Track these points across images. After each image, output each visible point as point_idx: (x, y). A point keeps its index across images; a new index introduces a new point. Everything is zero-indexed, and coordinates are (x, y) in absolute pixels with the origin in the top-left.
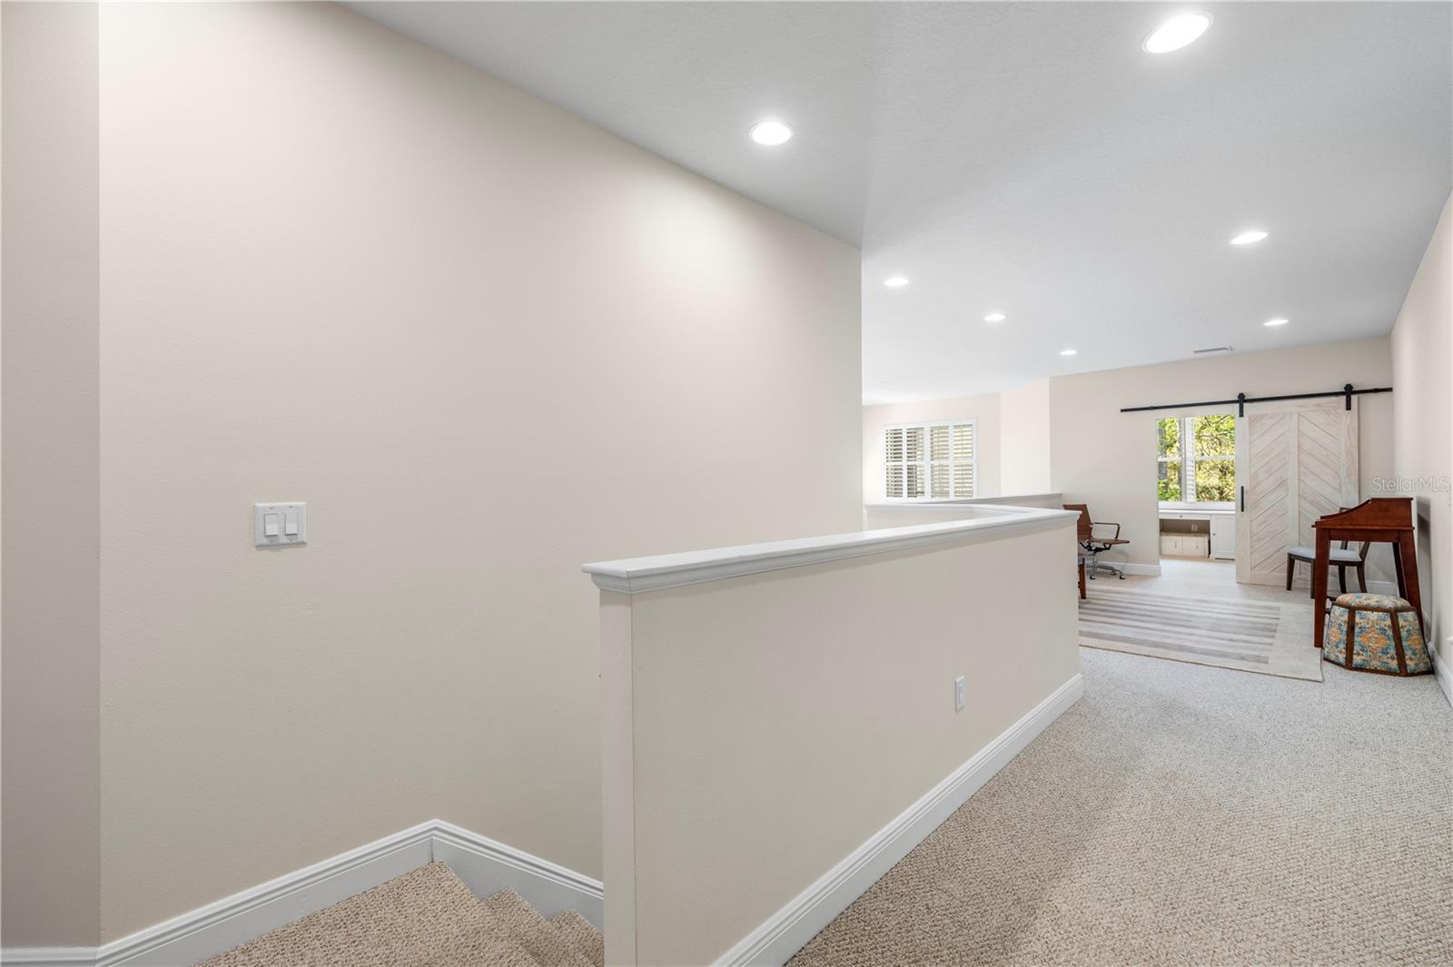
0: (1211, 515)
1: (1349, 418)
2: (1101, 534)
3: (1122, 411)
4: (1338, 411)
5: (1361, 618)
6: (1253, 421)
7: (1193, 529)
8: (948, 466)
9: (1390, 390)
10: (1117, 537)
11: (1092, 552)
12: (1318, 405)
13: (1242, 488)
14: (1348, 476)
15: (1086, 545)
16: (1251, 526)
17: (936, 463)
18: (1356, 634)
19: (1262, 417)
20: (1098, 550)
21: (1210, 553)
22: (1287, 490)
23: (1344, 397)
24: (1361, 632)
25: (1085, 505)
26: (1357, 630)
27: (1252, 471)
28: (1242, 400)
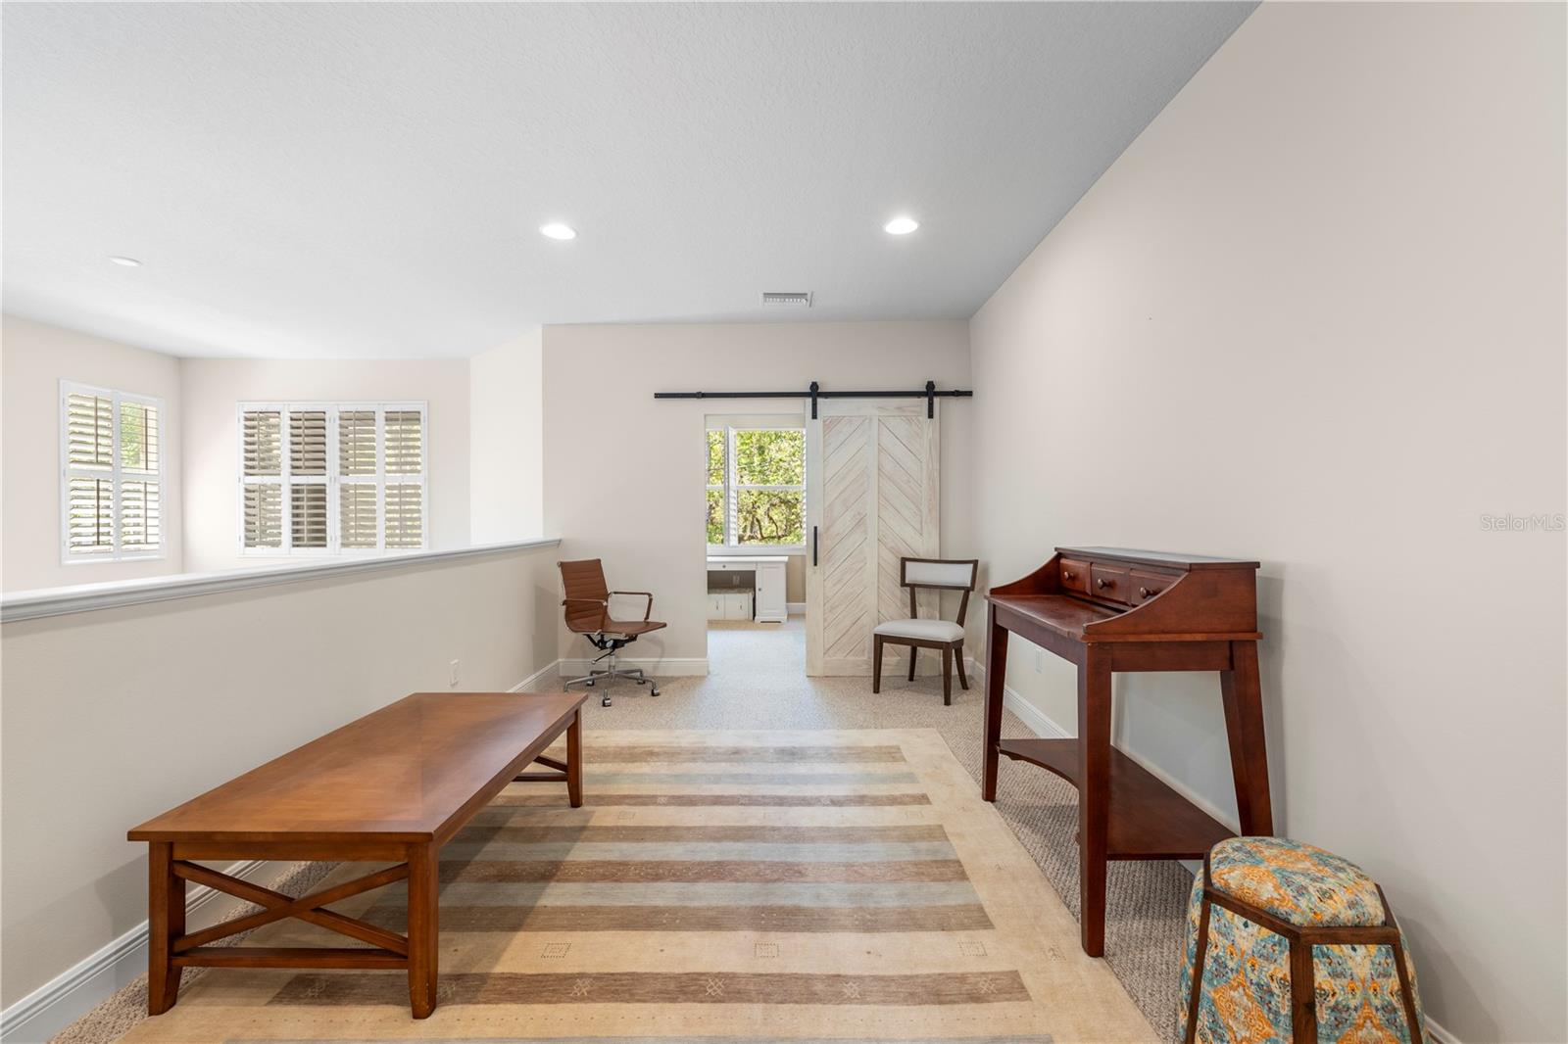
0: (757, 563)
1: (929, 428)
2: (623, 611)
3: (658, 396)
4: (920, 418)
5: (1334, 975)
6: (828, 426)
7: (734, 583)
8: (373, 487)
9: (969, 394)
10: (647, 617)
11: (608, 651)
12: (899, 408)
13: (816, 528)
14: (930, 510)
15: (596, 637)
16: (824, 587)
17: (352, 480)
18: (1322, 1031)
19: (839, 420)
20: (617, 644)
21: (754, 615)
22: (865, 532)
23: (926, 399)
24: (1338, 1023)
25: (599, 561)
26: (1323, 1016)
27: (827, 504)
28: (815, 393)
